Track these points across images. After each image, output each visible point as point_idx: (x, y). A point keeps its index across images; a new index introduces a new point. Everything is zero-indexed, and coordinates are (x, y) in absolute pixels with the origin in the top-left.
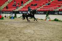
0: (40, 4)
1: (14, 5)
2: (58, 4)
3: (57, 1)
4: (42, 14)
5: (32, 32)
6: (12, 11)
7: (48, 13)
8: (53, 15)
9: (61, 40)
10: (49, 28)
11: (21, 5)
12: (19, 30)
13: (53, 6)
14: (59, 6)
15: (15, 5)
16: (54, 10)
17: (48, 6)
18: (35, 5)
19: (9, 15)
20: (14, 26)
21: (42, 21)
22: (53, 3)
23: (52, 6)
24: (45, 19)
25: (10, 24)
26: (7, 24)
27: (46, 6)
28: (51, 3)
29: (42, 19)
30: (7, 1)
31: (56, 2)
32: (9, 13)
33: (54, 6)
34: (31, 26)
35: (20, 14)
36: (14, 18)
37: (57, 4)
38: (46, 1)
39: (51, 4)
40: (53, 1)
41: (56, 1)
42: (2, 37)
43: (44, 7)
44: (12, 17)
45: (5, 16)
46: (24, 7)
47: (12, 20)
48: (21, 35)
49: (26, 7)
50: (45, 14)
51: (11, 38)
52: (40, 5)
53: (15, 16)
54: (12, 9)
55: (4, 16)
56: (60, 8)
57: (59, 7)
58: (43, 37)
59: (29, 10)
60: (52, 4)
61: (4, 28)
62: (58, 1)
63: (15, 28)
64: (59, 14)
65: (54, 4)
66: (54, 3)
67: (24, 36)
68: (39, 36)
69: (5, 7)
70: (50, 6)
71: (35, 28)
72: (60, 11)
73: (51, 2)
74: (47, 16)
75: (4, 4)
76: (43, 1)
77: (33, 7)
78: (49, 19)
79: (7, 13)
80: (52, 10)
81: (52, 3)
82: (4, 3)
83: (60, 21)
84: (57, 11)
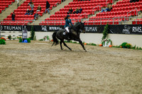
0: (90, 9)
1: (29, 11)
2: (131, 9)
3: (128, 2)
4: (93, 32)
5: (71, 73)
6: (26, 25)
7: (107, 29)
8: (119, 33)
9: (135, 91)
10: (109, 63)
11: (47, 12)
12: (40, 68)
13: (119, 14)
14: (134, 14)
15: (33, 11)
16: (120, 22)
17: (107, 14)
18: (78, 12)
19: (17, 34)
20: (29, 59)
21: (93, 49)
22: (119, 6)
23: (116, 14)
24: (101, 44)
25: (20, 55)
26: (14, 54)
27: (102, 15)
28: (113, 7)
29: (92, 44)
30: (14, 1)
31: (127, 5)
32: (19, 30)
33: (122, 13)
34: (67, 60)
35: (43, 31)
36: (28, 41)
37: (127, 9)
38: (102, 2)
39: (115, 10)
40: (120, 3)
41: (125, 2)
42: (2, 86)
43: (99, 15)
44: (24, 39)
45: (9, 37)
46: (53, 16)
47: (25, 46)
48: (45, 79)
49: (56, 17)
50: (100, 33)
51: (22, 86)
52: (89, 12)
53: (32, 38)
54: (25, 22)
55: (6, 38)
56: (134, 19)
57: (133, 16)
58: (95, 85)
59: (68, 23)
60: (118, 10)
61: (7, 63)
62: (131, 2)
63: (32, 65)
64: (131, 33)
65: (121, 10)
66: (121, 6)
67: (51, 82)
68: (85, 81)
69: (8, 17)
70: (113, 14)
71: (78, 64)
72: (134, 24)
73: (115, 4)
74: (104, 37)
75: (7, 9)
76: (95, 2)
77: (73, 16)
78: (109, 44)
79: (13, 30)
80: (118, 23)
81: (116, 7)
82: (7, 6)
83: (134, 48)
84: (128, 26)
